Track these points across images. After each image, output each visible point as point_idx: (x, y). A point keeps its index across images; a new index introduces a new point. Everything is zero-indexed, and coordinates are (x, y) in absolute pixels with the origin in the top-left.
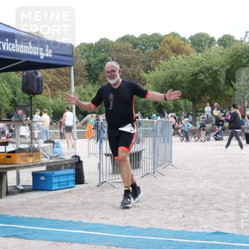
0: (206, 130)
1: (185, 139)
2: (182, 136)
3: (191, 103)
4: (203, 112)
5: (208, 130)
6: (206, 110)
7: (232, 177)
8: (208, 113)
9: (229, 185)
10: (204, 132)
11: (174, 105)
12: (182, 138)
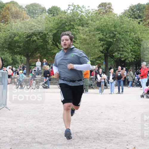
0: (37, 80)
1: (20, 87)
2: (18, 84)
3: (26, 58)
4: (35, 66)
5: (38, 80)
6: (37, 65)
7: (53, 118)
8: (38, 67)
9: (49, 124)
10: (35, 81)
11: (12, 59)
12: (17, 86)
